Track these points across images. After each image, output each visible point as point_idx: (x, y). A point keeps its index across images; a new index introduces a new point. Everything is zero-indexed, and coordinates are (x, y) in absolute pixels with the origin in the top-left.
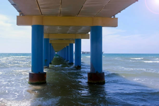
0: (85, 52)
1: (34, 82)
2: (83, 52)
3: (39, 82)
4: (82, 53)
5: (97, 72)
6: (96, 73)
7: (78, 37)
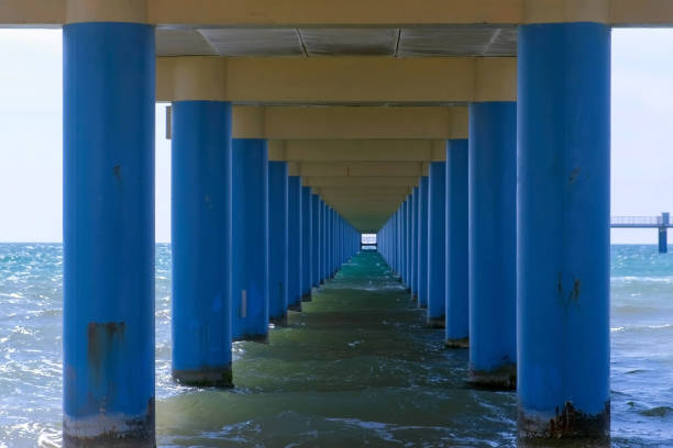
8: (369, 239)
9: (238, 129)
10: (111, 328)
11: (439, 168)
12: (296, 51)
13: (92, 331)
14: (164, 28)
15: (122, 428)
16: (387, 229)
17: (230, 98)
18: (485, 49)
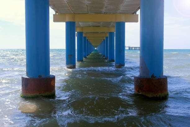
0: (133, 47)
1: (30, 95)
2: (129, 48)
3: (39, 94)
4: (127, 48)
5: (153, 76)
6: (150, 77)
7: (121, 18)
8: (96, 48)
9: (84, 35)
10: (71, 55)
11: (104, 40)
12: (90, 26)
13: (69, 55)
14: (76, 22)
15: (72, 66)
16: (97, 48)
17: (83, 31)
18: (110, 26)
